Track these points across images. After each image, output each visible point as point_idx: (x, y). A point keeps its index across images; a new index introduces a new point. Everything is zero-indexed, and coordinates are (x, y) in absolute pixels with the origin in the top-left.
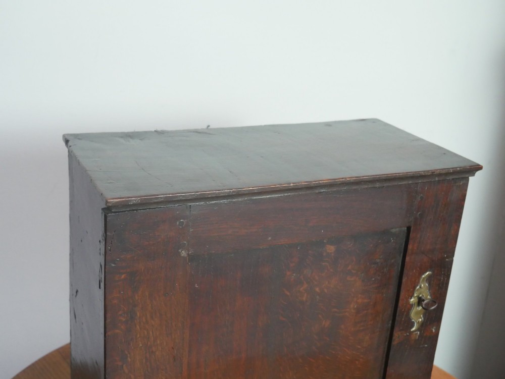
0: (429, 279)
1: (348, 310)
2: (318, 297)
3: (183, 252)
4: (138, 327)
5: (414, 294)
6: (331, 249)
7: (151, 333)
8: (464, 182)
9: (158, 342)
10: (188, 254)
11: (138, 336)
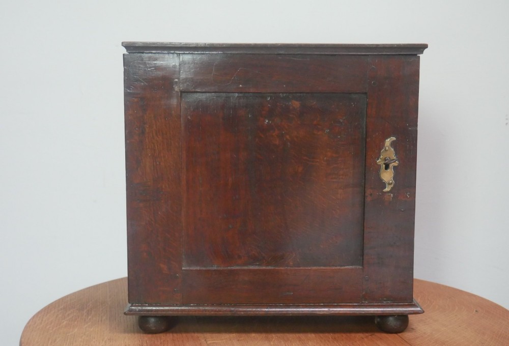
0: (393, 144)
1: (318, 160)
2: (289, 143)
3: (176, 87)
4: (147, 140)
5: (380, 156)
6: (296, 104)
7: (156, 146)
8: (412, 59)
9: (162, 155)
10: (180, 90)
11: (148, 147)
